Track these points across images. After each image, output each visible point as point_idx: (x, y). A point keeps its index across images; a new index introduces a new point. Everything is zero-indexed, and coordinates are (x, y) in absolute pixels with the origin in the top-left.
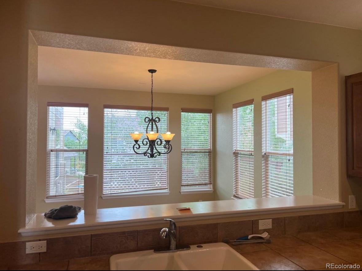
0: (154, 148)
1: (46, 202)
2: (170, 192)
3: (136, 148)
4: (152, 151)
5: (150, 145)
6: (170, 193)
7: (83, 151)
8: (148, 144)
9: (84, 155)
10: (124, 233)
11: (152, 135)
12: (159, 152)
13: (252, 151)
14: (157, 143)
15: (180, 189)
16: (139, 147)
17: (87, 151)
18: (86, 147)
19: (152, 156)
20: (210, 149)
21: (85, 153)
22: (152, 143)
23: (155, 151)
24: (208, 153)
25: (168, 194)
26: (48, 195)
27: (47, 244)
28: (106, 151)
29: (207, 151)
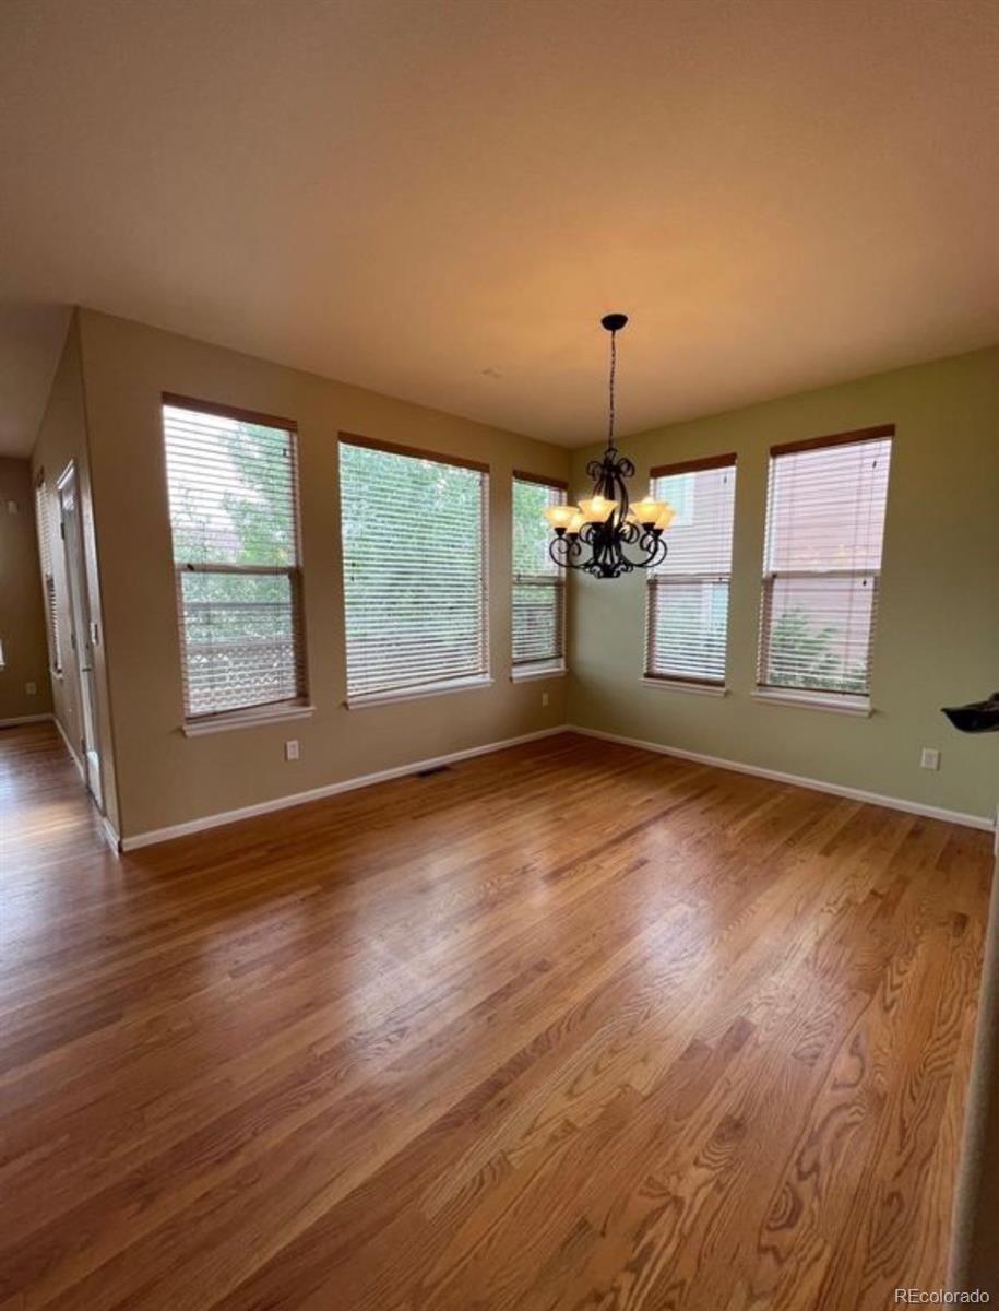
1: (188, 733)
2: (493, 680)
6: (493, 683)
15: (510, 672)
21: (291, 578)
25: (489, 685)
26: (187, 715)
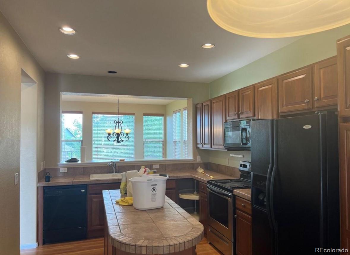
0: (120, 138)
3: (109, 138)
4: (118, 139)
5: (117, 137)
7: (80, 141)
8: (116, 136)
9: (80, 143)
10: (96, 167)
11: (117, 131)
12: (122, 140)
13: (180, 140)
14: (121, 135)
16: (111, 138)
17: (82, 141)
18: (81, 139)
19: (118, 142)
20: (163, 140)
21: (81, 142)
22: (118, 135)
23: (120, 139)
24: (162, 143)
27: (68, 169)
28: (94, 141)
29: (162, 141)
